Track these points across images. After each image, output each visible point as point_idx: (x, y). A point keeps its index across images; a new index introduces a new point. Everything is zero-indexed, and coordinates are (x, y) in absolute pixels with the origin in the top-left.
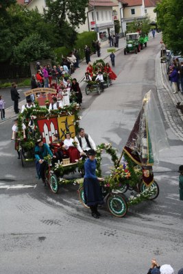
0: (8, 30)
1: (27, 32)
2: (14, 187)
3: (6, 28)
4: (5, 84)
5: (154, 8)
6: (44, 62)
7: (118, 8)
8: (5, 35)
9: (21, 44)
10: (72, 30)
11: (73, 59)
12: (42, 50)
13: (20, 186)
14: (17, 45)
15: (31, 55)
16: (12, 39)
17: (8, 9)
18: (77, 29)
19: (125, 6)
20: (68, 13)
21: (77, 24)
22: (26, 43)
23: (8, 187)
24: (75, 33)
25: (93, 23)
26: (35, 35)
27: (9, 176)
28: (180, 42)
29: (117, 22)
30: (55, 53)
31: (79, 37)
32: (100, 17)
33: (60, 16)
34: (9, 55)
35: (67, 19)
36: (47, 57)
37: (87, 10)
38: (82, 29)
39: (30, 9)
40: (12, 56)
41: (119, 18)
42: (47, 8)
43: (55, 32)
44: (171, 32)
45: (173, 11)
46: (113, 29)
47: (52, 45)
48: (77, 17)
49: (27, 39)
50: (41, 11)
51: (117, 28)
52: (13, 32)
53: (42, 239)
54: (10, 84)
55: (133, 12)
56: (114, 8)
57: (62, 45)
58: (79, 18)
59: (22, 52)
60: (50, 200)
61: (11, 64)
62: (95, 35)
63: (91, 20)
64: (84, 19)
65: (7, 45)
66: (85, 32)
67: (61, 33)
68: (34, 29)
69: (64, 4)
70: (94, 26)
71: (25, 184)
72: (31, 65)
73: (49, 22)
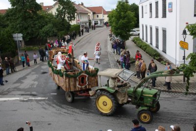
0: (37, 22)
1: (46, 23)
2: (37, 98)
4: (35, 48)
5: (107, 15)
6: (54, 38)
7: (91, 14)
8: (35, 24)
9: (43, 29)
10: (69, 23)
12: (53, 32)
13: (39, 98)
14: (41, 29)
15: (48, 34)
17: (38, 12)
18: (70, 23)
19: (94, 13)
20: (67, 15)
21: (71, 20)
22: (46, 28)
23: (33, 98)
24: (70, 25)
25: (78, 20)
26: (50, 25)
27: (34, 93)
28: (119, 31)
29: (90, 20)
30: (59, 34)
31: (71, 27)
32: (82, 17)
33: (63, 17)
34: (37, 33)
35: (66, 18)
36: (55, 36)
37: (76, 14)
38: (73, 23)
39: (49, 12)
40: (38, 34)
41: (91, 19)
42: (57, 13)
43: (60, 24)
44: (115, 26)
45: (116, 17)
46: (88, 24)
47: (59, 30)
48: (71, 17)
49: (46, 27)
50: (54, 14)
51: (90, 23)
53: (49, 124)
54: (37, 47)
55: (98, 16)
56: (89, 14)
57: (63, 30)
58: (72, 18)
59: (43, 32)
60: (54, 105)
61: (38, 38)
62: (79, 26)
64: (74, 18)
65: (37, 29)
66: (74, 25)
67: (63, 24)
68: (50, 22)
69: (65, 11)
70: (79, 22)
71: (42, 97)
72: (48, 39)
73: (57, 19)
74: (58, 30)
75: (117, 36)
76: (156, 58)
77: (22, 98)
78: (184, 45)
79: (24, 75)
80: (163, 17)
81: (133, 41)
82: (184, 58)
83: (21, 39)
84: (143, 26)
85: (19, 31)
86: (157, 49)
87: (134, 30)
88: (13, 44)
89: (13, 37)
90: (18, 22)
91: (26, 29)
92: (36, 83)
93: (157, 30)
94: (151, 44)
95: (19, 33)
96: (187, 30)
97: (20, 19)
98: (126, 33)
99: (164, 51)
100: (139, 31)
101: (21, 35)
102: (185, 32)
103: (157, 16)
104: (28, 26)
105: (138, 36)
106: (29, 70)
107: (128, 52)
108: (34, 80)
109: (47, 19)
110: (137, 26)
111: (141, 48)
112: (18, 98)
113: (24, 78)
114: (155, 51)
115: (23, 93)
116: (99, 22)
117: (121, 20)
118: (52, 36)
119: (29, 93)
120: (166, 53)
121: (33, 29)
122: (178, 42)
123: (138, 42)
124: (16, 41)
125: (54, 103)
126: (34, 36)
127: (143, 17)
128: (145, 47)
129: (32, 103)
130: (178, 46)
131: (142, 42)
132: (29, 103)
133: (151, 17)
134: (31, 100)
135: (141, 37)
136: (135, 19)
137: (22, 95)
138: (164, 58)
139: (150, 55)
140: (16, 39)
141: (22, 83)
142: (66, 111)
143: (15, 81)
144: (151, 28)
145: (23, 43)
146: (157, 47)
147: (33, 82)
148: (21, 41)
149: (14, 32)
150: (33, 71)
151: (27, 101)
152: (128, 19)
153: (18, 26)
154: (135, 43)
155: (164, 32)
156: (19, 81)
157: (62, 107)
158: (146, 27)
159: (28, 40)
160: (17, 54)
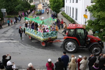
1: (18, 4)
2: (13, 41)
3: (13, 2)
4: (12, 16)
5: (49, 1)
8: (13, 4)
9: (17, 7)
10: (30, 4)
11: (29, 11)
12: (22, 8)
13: (15, 41)
15: (19, 9)
16: (15, 5)
18: (31, 4)
20: (29, 0)
21: (31, 3)
22: (18, 7)
23: (12, 41)
24: (30, 5)
25: (35, 3)
26: (20, 5)
27: (12, 39)
28: (55, 9)
30: (25, 9)
32: (36, 1)
33: (27, 1)
34: (13, 9)
35: (28, 2)
36: (23, 10)
38: (32, 4)
40: (14, 9)
41: (41, 2)
43: (25, 4)
44: (53, 6)
45: (53, 2)
49: (18, 6)
52: (15, 4)
54: (13, 16)
55: (44, 1)
57: (27, 8)
58: (31, 1)
59: (17, 9)
60: (22, 45)
61: (14, 11)
62: (35, 6)
63: (34, 2)
64: (33, 2)
65: (13, 7)
67: (27, 5)
68: (20, 3)
70: (35, 4)
71: (16, 41)
72: (19, 12)
73: (24, 2)
74: (24, 7)
75: (53, 11)
76: (72, 22)
77: (6, 41)
78: (85, 16)
79: (7, 30)
80: (76, 3)
81: (62, 14)
82: (85, 23)
83: (5, 12)
84: (66, 7)
85: (4, 7)
86: (73, 18)
87: (62, 8)
88: (1, 14)
89: (1, 11)
90: (3, 3)
91: (8, 6)
92: (13, 34)
93: (73, 9)
94: (70, 15)
95: (4, 8)
96: (87, 9)
97: (5, 1)
98: (58, 10)
99: (76, 19)
100: (64, 9)
101: (5, 10)
102: (86, 10)
103: (73, 2)
104: (9, 5)
105: (64, 12)
106: (9, 27)
107: (59, 19)
108: (12, 32)
109: (18, 2)
110: (64, 6)
111: (65, 17)
112: (4, 41)
113: (7, 31)
114: (72, 19)
115: (7, 38)
116: (45, 4)
117: (56, 3)
118: (21, 11)
119: (9, 39)
120: (77, 20)
121: (11, 7)
122: (83, 15)
123: (64, 14)
124: (3, 13)
125: (22, 43)
126: (12, 10)
127: (66, 2)
128: (67, 17)
129: (11, 43)
130: (83, 17)
131: (66, 14)
132: (10, 43)
133: (70, 2)
134: (11, 42)
135: (65, 12)
136: (63, 3)
137: (6, 39)
138: (76, 23)
139: (70, 21)
140: (3, 12)
141: (6, 33)
142: (28, 47)
143: (2, 33)
144: (70, 8)
145: (6, 14)
146: (73, 17)
147: (11, 33)
148: (5, 13)
149: (1, 8)
150: (12, 28)
151: (8, 43)
152: (59, 3)
153: (4, 5)
154: (62, 15)
155: (77, 10)
156: (4, 33)
157: (26, 45)
158: (68, 7)
159: (9, 12)
160: (3, 19)
